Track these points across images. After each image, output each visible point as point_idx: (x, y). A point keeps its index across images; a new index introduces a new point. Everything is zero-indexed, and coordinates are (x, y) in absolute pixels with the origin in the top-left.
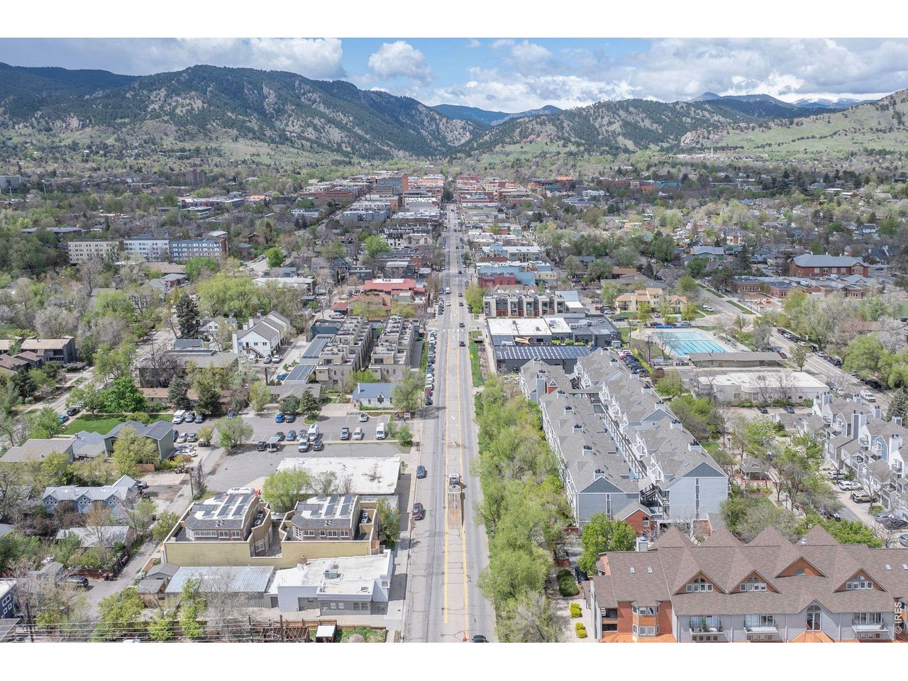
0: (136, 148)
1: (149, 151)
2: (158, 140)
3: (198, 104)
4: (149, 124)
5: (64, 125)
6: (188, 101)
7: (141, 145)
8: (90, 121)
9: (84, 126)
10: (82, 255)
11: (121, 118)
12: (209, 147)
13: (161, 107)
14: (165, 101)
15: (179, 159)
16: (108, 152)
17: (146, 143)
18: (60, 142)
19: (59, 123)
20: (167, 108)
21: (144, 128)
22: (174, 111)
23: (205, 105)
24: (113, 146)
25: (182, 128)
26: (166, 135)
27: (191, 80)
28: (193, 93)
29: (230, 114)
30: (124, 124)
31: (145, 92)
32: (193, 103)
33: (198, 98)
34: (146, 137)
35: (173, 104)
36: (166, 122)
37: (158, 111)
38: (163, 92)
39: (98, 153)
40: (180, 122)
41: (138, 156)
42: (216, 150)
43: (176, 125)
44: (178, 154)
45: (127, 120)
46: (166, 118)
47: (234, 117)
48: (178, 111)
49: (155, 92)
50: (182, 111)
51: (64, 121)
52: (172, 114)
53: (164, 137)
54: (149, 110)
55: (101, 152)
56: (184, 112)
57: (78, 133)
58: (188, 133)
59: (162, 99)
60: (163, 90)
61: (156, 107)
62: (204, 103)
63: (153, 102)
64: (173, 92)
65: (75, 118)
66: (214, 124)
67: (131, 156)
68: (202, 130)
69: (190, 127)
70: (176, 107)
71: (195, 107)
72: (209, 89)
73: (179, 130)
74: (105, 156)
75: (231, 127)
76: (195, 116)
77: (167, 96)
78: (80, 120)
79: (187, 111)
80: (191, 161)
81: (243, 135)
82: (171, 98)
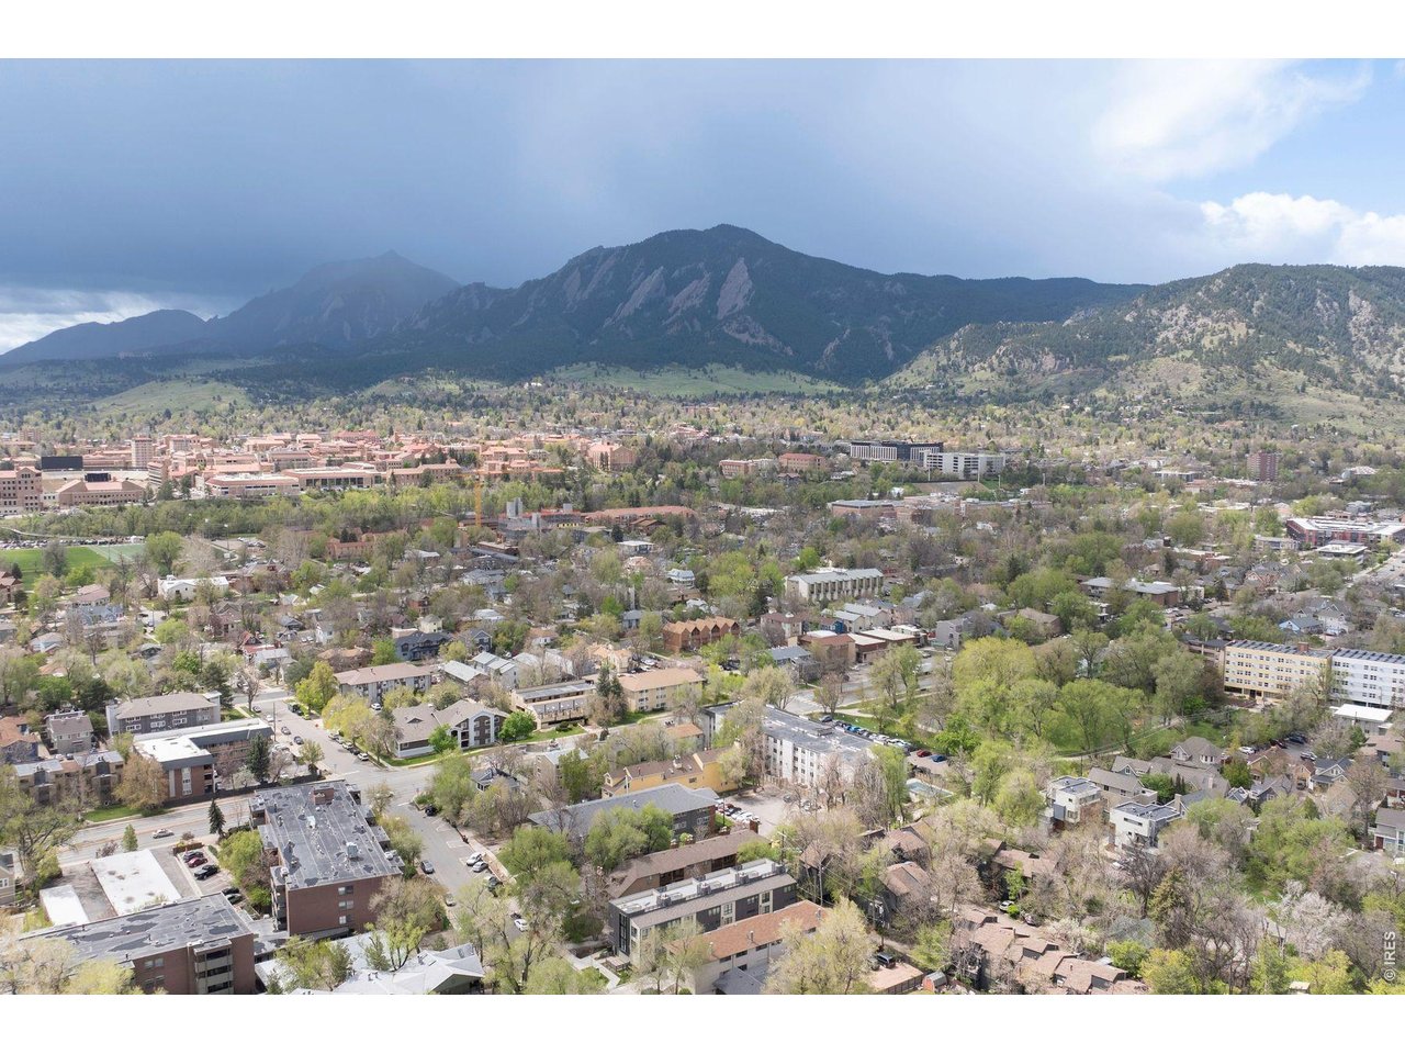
0: (1139, 402)
1: (1159, 408)
2: (1173, 390)
3: (1240, 330)
4: (1161, 364)
5: (1034, 365)
6: (1222, 325)
7: (1146, 398)
8: (1072, 359)
9: (1061, 368)
10: (1248, 673)
11: (1117, 354)
12: (1256, 402)
13: (1178, 336)
14: (1186, 325)
15: (1207, 421)
16: (1097, 409)
17: (1154, 394)
18: (1027, 391)
19: (1027, 363)
20: (1188, 337)
21: (1153, 371)
22: (1198, 341)
23: (1251, 331)
24: (1105, 398)
25: (1213, 370)
26: (1186, 381)
27: (1227, 290)
28: (1231, 311)
29: (1291, 345)
30: (1121, 365)
31: (1155, 312)
32: (1230, 328)
33: (1240, 320)
34: (1154, 385)
35: (1198, 330)
36: (1188, 360)
37: (1173, 342)
38: (1183, 311)
39: (1082, 409)
40: (1212, 360)
41: (1142, 415)
42: (1267, 407)
43: (1204, 365)
44: (1205, 414)
45: (1124, 357)
46: (1188, 353)
47: (1299, 351)
48: (1205, 341)
49: (1169, 312)
50: (1211, 342)
51: (1034, 360)
52: (1195, 346)
53: (1183, 385)
54: (1159, 340)
55: (1087, 409)
56: (1216, 343)
57: (1053, 377)
58: (1222, 379)
59: (1181, 322)
60: (1183, 307)
61: (1171, 335)
62: (1249, 327)
63: (1165, 328)
64: (1199, 309)
65: (1051, 355)
66: (1266, 363)
67: (1133, 415)
68: (1244, 374)
69: (1226, 369)
70: (1202, 335)
71: (1234, 333)
72: (1257, 303)
73: (1208, 373)
74: (1094, 415)
75: (1295, 367)
76: (1232, 351)
77: (1188, 317)
78: (1057, 358)
79: (1221, 342)
80: (1227, 425)
81: (1314, 380)
82: (1195, 320)
